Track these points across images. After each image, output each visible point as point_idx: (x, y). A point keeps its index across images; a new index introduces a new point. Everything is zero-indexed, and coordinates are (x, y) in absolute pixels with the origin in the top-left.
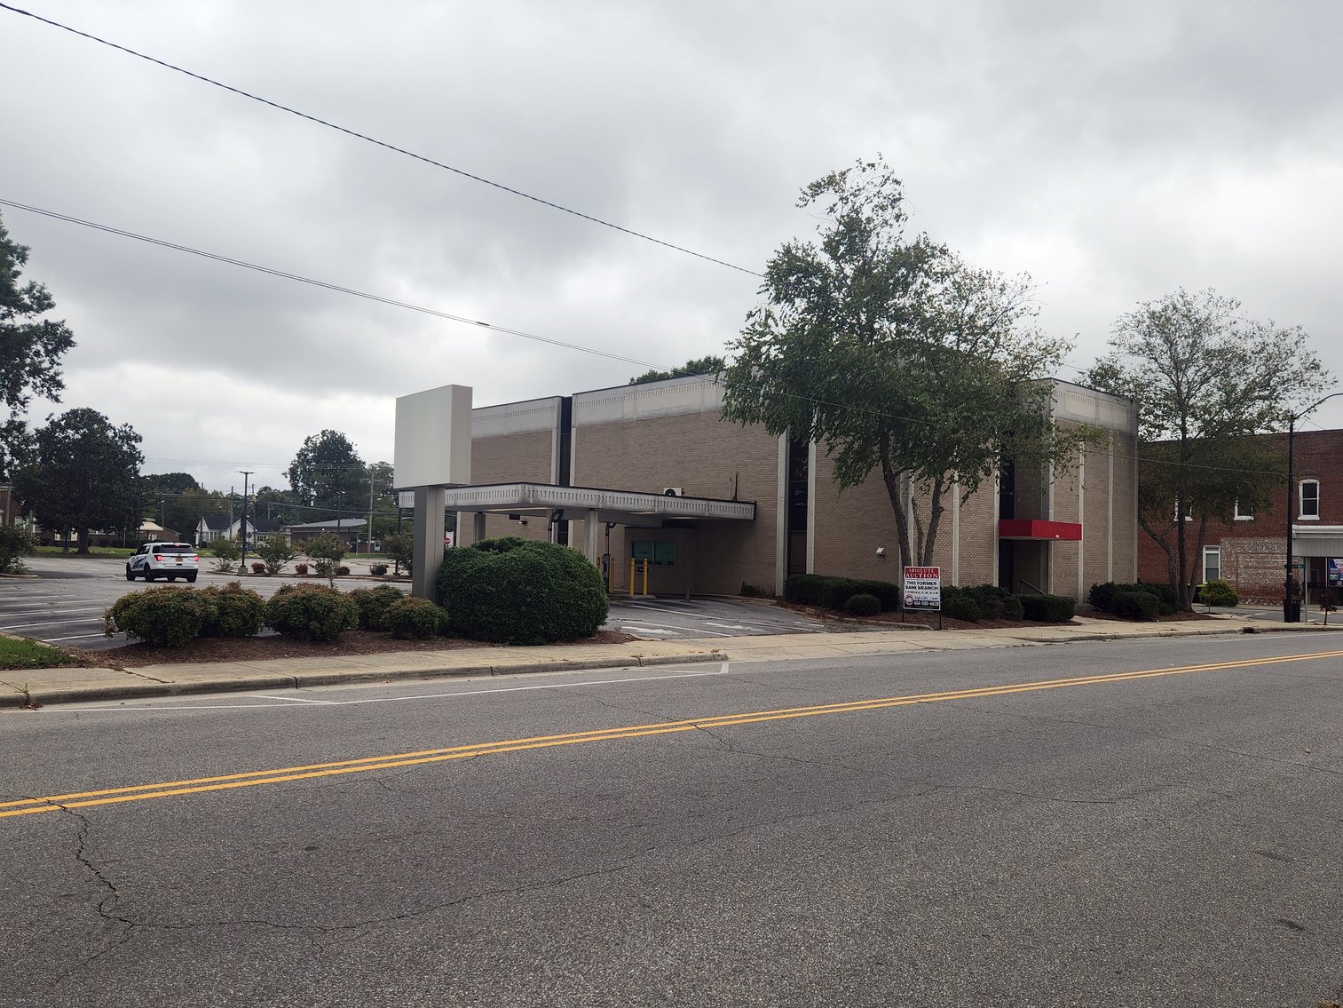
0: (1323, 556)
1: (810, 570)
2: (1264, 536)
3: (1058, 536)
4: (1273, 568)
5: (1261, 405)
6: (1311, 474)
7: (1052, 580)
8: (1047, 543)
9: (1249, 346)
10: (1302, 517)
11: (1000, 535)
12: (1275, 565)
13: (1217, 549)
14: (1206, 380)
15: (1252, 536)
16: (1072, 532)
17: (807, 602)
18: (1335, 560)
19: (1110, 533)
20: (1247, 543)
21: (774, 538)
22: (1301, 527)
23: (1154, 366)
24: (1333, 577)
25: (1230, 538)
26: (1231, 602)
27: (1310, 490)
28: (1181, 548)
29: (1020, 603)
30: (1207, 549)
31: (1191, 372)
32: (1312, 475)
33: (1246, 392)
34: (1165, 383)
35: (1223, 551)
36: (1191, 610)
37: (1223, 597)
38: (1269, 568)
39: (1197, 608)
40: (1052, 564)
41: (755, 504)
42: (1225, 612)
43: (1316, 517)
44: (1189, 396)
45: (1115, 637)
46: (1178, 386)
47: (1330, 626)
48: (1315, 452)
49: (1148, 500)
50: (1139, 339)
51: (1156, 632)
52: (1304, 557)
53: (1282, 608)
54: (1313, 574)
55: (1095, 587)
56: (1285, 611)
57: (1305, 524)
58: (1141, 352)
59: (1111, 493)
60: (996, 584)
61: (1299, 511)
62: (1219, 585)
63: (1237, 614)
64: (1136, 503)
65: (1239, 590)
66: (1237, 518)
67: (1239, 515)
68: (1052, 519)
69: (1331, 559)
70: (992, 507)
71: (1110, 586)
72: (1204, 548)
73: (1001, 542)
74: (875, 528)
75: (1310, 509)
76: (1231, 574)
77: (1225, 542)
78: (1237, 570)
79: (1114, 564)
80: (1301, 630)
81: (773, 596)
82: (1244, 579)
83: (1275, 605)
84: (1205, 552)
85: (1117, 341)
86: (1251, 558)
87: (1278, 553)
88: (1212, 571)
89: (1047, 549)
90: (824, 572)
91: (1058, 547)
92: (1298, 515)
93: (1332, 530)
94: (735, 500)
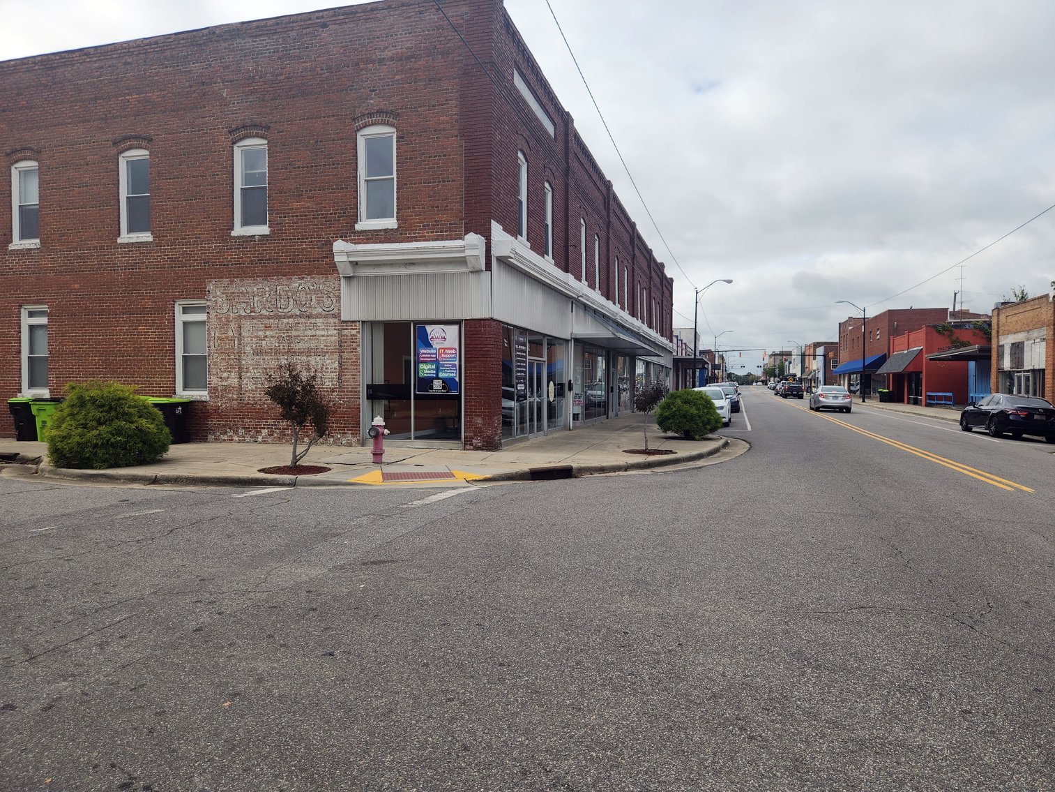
2: (288, 274)
4: (309, 352)
6: (380, 112)
10: (364, 224)
12: (313, 345)
15: (267, 275)
18: (429, 328)
20: (258, 292)
24: (426, 370)
25: (226, 281)
30: (186, 310)
38: (301, 353)
43: (391, 223)
57: (368, 241)
66: (239, 230)
69: (421, 325)
78: (239, 360)
84: (180, 318)
86: (267, 327)
87: (318, 316)
92: (355, 218)
93: (424, 251)
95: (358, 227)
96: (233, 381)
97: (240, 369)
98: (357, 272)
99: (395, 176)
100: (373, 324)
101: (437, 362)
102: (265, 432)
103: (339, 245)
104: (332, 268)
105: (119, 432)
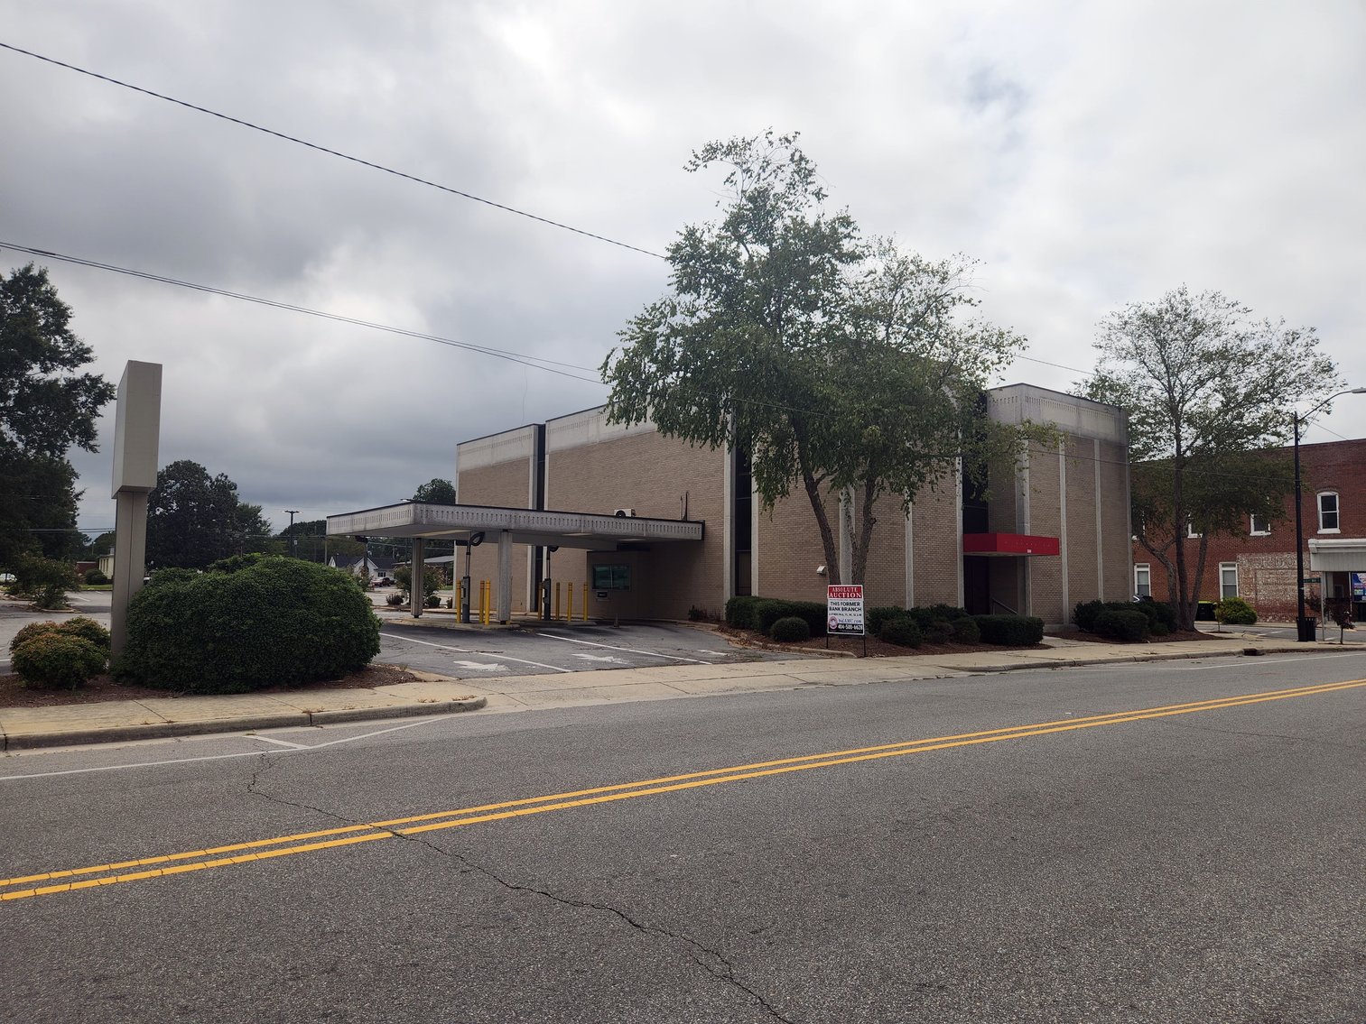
0: (1346, 570)
1: (755, 592)
3: (1029, 551)
5: (1265, 408)
7: (1031, 600)
8: (1024, 558)
9: (1250, 346)
10: (1322, 531)
11: (964, 551)
13: (1234, 566)
14: (1201, 383)
15: (1269, 552)
16: (1050, 546)
17: (744, 628)
18: (1359, 575)
19: (1100, 548)
20: (1266, 559)
21: (721, 558)
22: (1321, 541)
23: (1144, 371)
24: (1358, 592)
25: (1247, 554)
26: (1249, 619)
27: (1329, 503)
28: (1180, 562)
29: (975, 625)
30: (1223, 566)
31: (1184, 376)
32: (1330, 488)
33: (1248, 396)
34: (1158, 389)
35: (1241, 568)
36: (1194, 630)
37: (1242, 615)
38: (1289, 584)
39: (1202, 626)
40: (1030, 583)
41: (703, 524)
42: (1236, 630)
43: (1336, 531)
44: (1183, 401)
45: (1074, 664)
46: (1170, 389)
47: (1347, 645)
48: (1332, 463)
49: (1142, 514)
50: (1127, 342)
51: (1130, 656)
52: (1326, 572)
53: (1295, 625)
54: (1337, 589)
55: (1079, 606)
56: (1299, 628)
58: (1129, 356)
59: (1099, 505)
60: (961, 604)
61: (1318, 525)
62: (1236, 603)
63: (1252, 633)
64: (1129, 516)
65: (1259, 608)
66: (1253, 533)
67: (1255, 530)
68: (1028, 533)
69: (1354, 574)
70: (953, 520)
71: (1097, 604)
72: (1220, 565)
73: (967, 560)
74: (815, 545)
75: (1330, 522)
76: (1250, 590)
77: (1242, 558)
79: (1106, 580)
80: (1313, 650)
81: (718, 620)
82: (1264, 596)
83: (1291, 622)
84: (1221, 569)
85: (1103, 344)
86: (1270, 574)
88: (1229, 589)
89: (1024, 566)
90: (768, 594)
91: (1037, 564)
92: (1318, 528)
94: (685, 520)
95: (1318, 533)
96: (1253, 595)
97: (1256, 591)
98: (1319, 552)
99: (1338, 511)
100: (1327, 573)
101: (1364, 589)
102: (1271, 618)
103: (1310, 541)
104: (1308, 549)
105: (1246, 613)
